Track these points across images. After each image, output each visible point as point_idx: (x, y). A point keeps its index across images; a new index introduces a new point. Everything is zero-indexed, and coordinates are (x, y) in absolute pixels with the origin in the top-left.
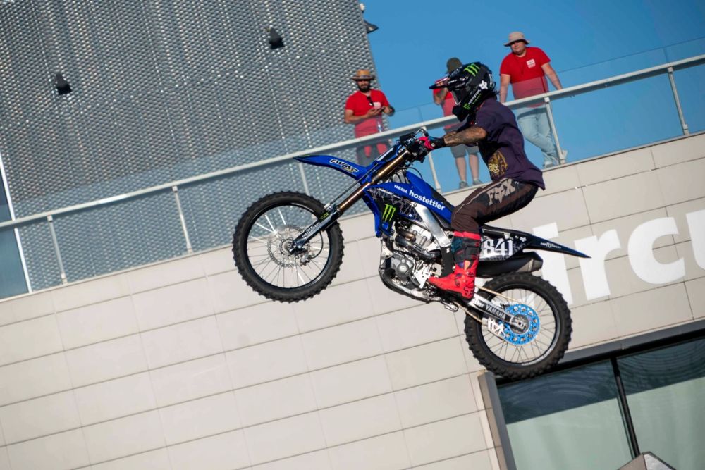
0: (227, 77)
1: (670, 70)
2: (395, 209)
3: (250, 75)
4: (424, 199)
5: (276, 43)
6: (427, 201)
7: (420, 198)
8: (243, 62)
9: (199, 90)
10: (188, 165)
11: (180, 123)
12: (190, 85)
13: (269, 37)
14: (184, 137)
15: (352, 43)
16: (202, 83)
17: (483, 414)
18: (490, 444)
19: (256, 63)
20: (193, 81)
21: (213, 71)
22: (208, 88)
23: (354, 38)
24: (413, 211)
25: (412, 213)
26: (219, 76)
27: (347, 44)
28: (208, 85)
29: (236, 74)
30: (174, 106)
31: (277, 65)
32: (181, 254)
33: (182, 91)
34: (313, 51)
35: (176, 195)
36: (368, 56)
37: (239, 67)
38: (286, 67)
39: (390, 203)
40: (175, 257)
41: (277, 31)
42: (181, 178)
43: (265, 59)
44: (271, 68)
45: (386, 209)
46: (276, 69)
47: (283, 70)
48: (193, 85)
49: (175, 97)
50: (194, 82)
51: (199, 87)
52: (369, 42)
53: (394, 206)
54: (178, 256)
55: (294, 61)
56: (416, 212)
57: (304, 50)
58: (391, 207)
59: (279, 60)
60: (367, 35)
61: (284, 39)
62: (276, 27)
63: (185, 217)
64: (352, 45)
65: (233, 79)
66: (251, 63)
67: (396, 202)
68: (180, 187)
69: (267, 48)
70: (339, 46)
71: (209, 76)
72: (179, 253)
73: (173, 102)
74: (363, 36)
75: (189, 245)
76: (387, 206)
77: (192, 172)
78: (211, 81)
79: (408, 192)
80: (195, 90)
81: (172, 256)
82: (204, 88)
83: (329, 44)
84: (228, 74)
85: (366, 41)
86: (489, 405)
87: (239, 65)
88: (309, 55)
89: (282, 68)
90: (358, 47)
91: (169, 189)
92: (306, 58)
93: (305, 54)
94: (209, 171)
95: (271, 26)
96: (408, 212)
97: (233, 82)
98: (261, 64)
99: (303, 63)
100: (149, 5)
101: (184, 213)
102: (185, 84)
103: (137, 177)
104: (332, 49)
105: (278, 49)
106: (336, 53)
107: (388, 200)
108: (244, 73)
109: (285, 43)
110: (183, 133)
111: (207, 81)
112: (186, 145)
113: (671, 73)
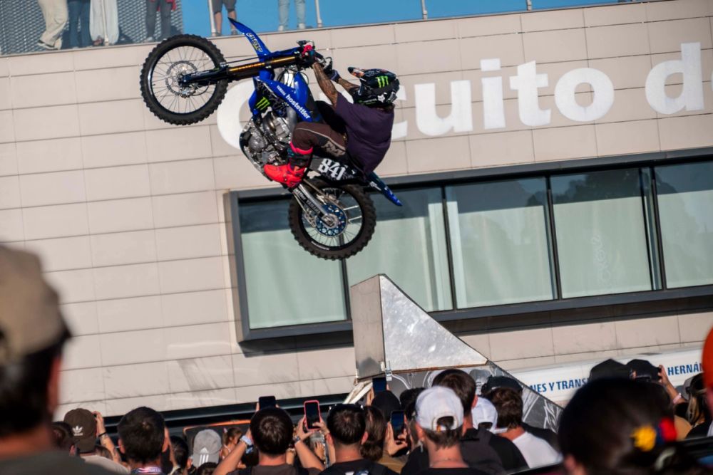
2: (269, 103)
4: (296, 105)
6: (298, 107)
7: (293, 103)
17: (223, 227)
18: (225, 251)
24: (284, 109)
25: (282, 110)
39: (267, 98)
45: (262, 101)
53: (269, 101)
56: (285, 111)
58: (266, 101)
67: (272, 99)
76: (264, 99)
79: (286, 95)
96: (279, 108)
107: (267, 94)
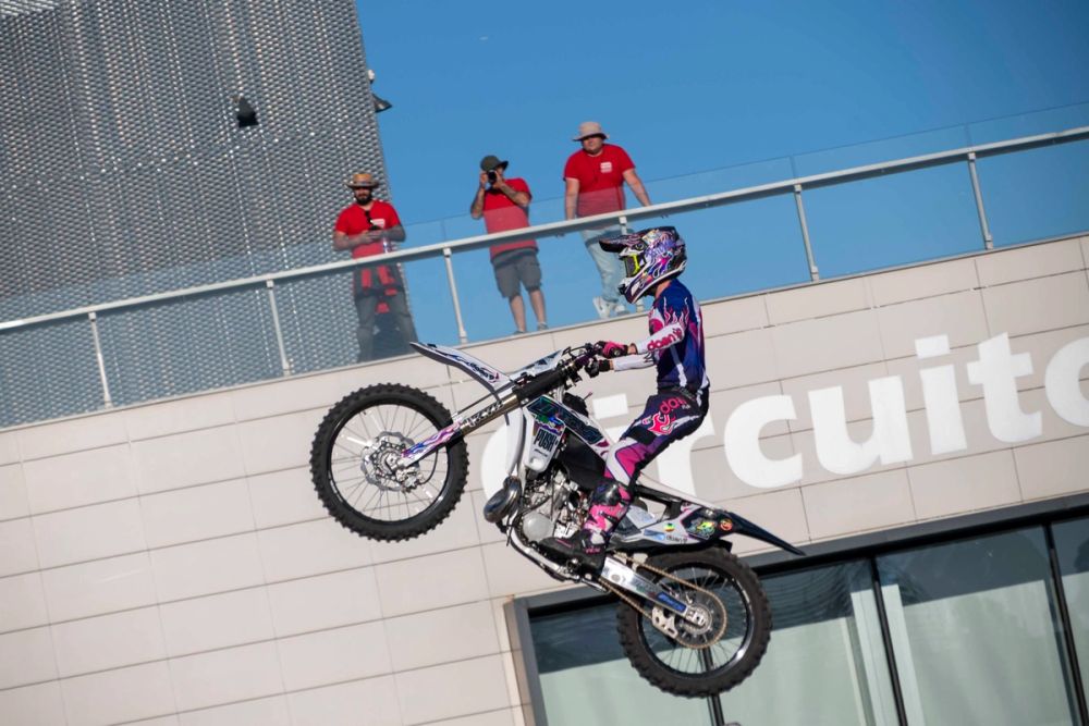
0: (176, 162)
1: (798, 188)
3: (208, 162)
5: (247, 119)
8: (199, 143)
9: (134, 178)
10: (113, 284)
11: (104, 224)
12: (122, 171)
13: (237, 110)
14: (109, 243)
15: (354, 124)
16: (139, 169)
17: (508, 657)
18: (516, 700)
19: (217, 146)
20: (126, 165)
21: (155, 153)
22: (147, 176)
23: (357, 118)
26: (164, 160)
27: (347, 125)
28: (147, 173)
29: (188, 160)
30: (97, 199)
31: (246, 149)
32: (96, 409)
33: (111, 179)
34: (298, 134)
35: (94, 326)
36: (375, 144)
37: (192, 150)
38: (259, 153)
40: (87, 413)
41: (250, 102)
42: (102, 301)
43: (229, 140)
44: (238, 154)
46: (245, 156)
47: (254, 157)
48: (127, 171)
49: (100, 187)
50: (128, 167)
51: (135, 175)
52: (377, 125)
54: (91, 411)
55: (270, 145)
57: (285, 131)
59: (250, 142)
60: (375, 115)
61: (258, 114)
62: (248, 96)
63: (105, 356)
64: (353, 128)
65: (184, 166)
66: (210, 145)
68: (99, 313)
69: (233, 125)
70: (334, 128)
71: (150, 160)
72: (93, 407)
73: (96, 193)
74: (369, 116)
75: (107, 396)
77: (118, 294)
78: (151, 167)
80: (129, 179)
81: (83, 411)
82: (141, 177)
83: (321, 125)
84: (176, 158)
85: (374, 124)
86: (517, 644)
87: (193, 147)
88: (293, 139)
89: (252, 154)
90: (362, 132)
91: (84, 316)
92: (288, 143)
93: (286, 136)
94: (142, 294)
95: (241, 94)
97: (183, 170)
98: (223, 148)
99: (284, 149)
100: (71, 55)
101: (104, 351)
102: (116, 169)
103: (40, 297)
104: (324, 132)
105: (248, 128)
106: (330, 138)
108: (200, 158)
109: (259, 120)
110: (108, 238)
111: (145, 168)
112: (111, 255)
113: (799, 192)
